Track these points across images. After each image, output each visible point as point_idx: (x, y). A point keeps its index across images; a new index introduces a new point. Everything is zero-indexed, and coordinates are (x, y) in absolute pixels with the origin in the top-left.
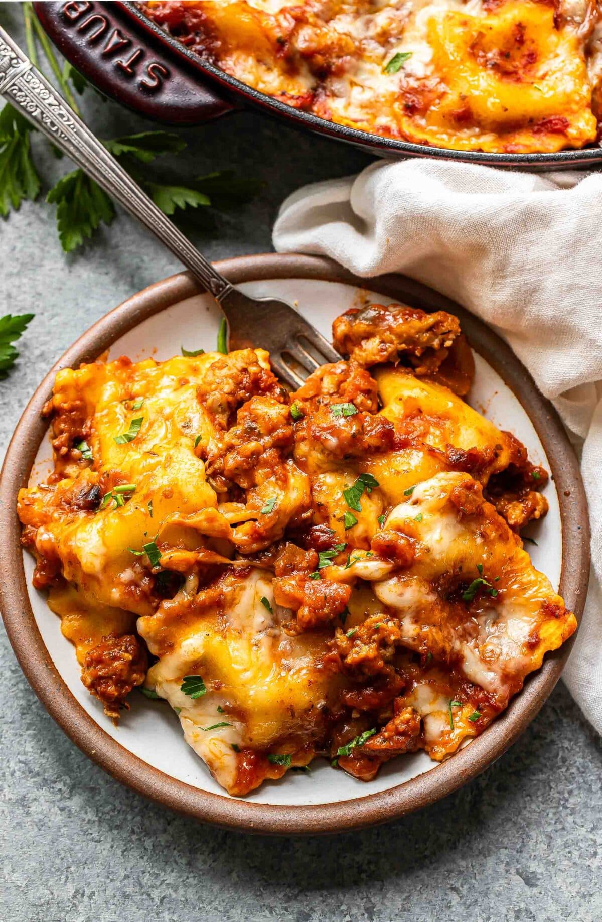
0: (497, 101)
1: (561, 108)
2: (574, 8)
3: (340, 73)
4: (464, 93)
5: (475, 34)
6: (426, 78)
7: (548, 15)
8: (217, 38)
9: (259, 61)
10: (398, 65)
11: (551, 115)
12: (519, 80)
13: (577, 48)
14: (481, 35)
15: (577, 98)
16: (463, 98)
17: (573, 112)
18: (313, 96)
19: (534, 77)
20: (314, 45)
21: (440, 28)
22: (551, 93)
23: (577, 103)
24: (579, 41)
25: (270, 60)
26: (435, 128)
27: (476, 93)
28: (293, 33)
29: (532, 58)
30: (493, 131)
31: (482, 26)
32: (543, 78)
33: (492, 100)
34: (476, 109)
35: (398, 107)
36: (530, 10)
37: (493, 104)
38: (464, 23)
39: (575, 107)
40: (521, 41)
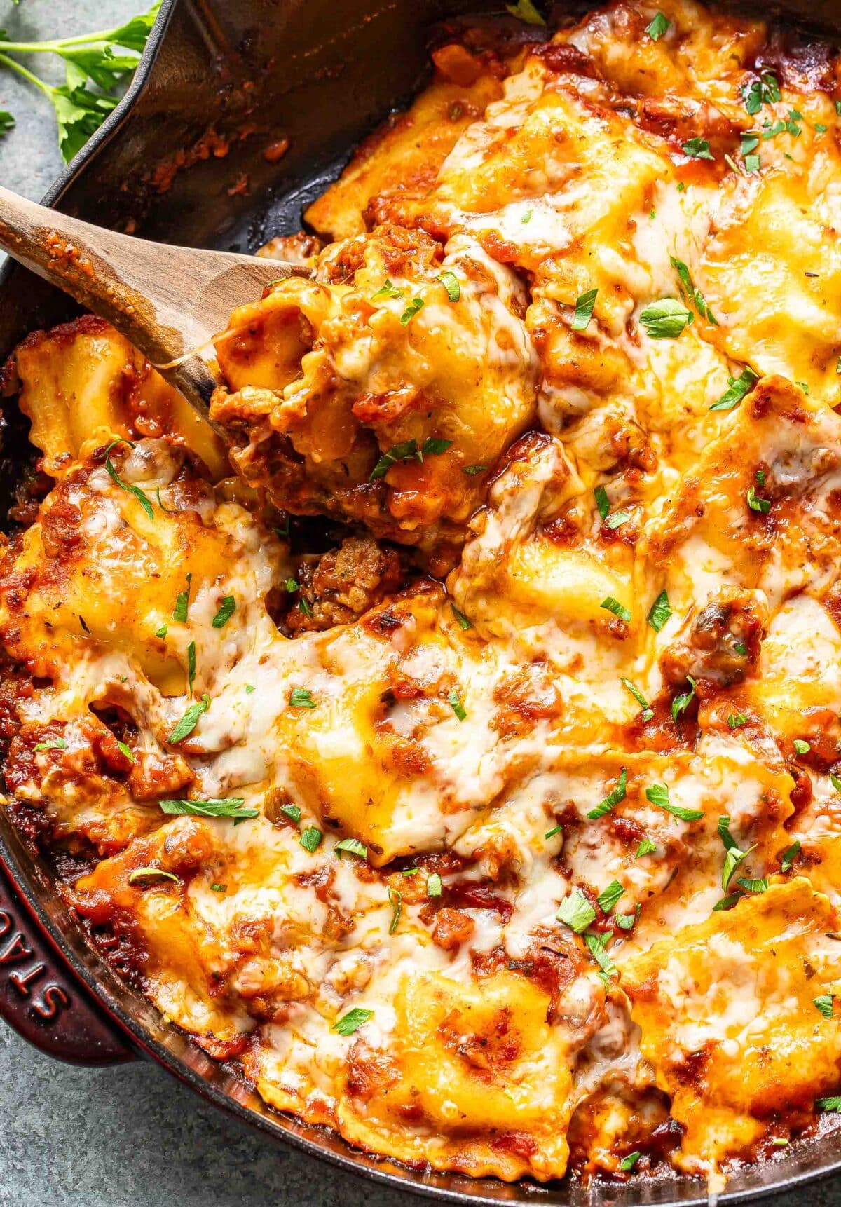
0: (454, 1106)
1: (530, 1125)
2: (574, 1008)
3: (283, 1021)
4: (418, 1087)
5: (449, 1011)
6: (380, 1051)
7: (544, 1003)
8: (144, 949)
9: (191, 986)
10: (352, 1025)
11: (516, 1131)
12: (488, 1080)
13: (567, 1055)
14: (456, 1013)
15: (553, 1117)
16: (415, 1093)
17: (544, 1133)
18: (245, 1045)
19: (508, 1078)
20: (255, 987)
21: (410, 992)
22: (522, 1106)
23: (552, 1123)
24: (571, 1049)
25: (203, 990)
26: (375, 1120)
27: (432, 1091)
28: (233, 969)
29: (512, 1054)
30: (444, 1134)
31: (460, 1003)
32: (518, 1082)
33: (448, 1104)
34: (429, 1108)
35: (341, 1080)
36: (523, 992)
37: (448, 1110)
38: (440, 995)
39: (548, 1127)
40: (503, 1030)
